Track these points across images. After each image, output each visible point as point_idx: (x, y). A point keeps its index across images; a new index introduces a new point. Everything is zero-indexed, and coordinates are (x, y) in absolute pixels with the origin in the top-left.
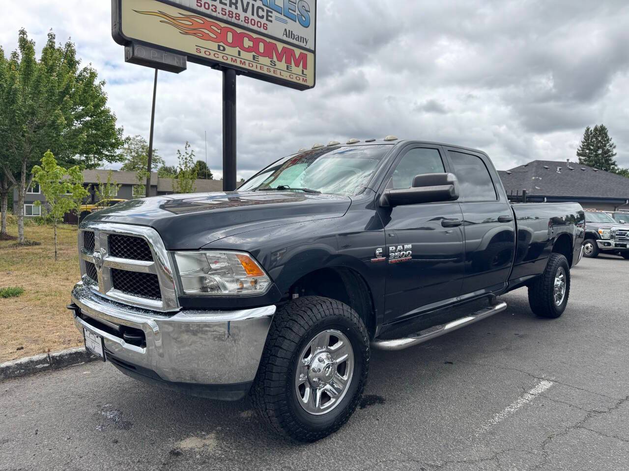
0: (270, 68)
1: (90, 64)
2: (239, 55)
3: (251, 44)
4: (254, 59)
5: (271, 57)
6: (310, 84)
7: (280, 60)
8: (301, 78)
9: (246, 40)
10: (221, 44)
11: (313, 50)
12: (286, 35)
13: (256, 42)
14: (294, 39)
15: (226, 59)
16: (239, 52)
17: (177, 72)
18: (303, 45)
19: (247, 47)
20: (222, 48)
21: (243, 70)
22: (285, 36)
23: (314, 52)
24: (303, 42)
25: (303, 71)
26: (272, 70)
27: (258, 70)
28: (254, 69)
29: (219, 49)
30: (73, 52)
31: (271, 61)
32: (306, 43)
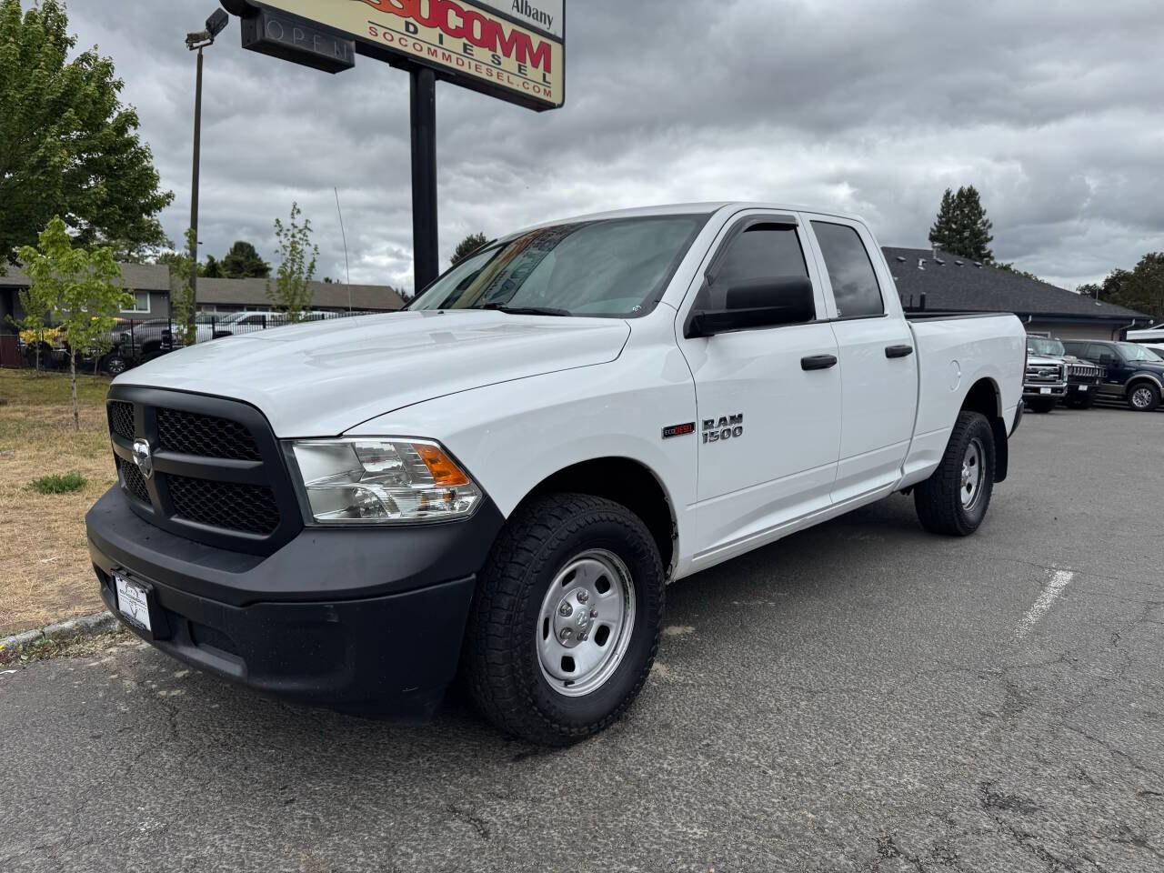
0: (492, 69)
1: (96, 48)
2: (441, 42)
3: (459, 22)
4: (465, 51)
5: (493, 48)
6: (556, 99)
7: (507, 53)
8: (542, 88)
9: (451, 13)
10: (411, 20)
11: (561, 36)
12: (518, 7)
13: (468, 18)
14: (529, 16)
15: (419, 49)
16: (441, 36)
17: (333, 72)
18: (544, 27)
19: (454, 28)
20: (412, 28)
21: (448, 72)
22: (515, 9)
23: (562, 41)
24: (545, 23)
25: (544, 76)
26: (495, 71)
27: (472, 72)
28: (465, 69)
29: (407, 30)
30: (62, 21)
31: (493, 56)
32: (550, 24)
